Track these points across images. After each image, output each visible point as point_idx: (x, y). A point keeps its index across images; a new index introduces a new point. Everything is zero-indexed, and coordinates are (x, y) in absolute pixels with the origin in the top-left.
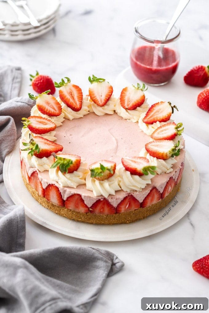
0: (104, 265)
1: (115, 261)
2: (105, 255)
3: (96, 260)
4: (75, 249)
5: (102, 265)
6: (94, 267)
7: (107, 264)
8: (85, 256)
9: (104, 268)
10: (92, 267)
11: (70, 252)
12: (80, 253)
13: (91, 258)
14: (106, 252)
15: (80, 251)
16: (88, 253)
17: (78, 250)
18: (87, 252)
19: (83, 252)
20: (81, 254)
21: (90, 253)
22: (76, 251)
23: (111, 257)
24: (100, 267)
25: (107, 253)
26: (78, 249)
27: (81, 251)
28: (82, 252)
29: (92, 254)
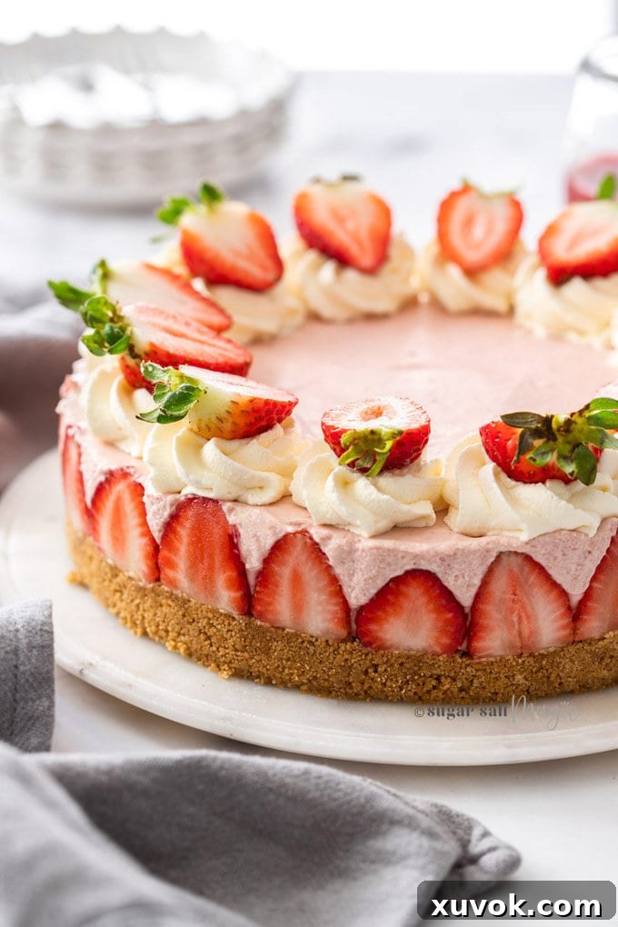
0: (420, 847)
1: (476, 846)
2: (427, 815)
3: (384, 827)
4: (285, 771)
5: (412, 849)
6: (373, 862)
7: (438, 845)
8: (334, 804)
9: (421, 862)
10: (365, 861)
11: (256, 778)
12: (309, 792)
13: (360, 814)
14: (435, 810)
15: (308, 780)
16: (346, 794)
17: (297, 776)
18: (342, 786)
19: (322, 786)
20: (310, 796)
21: (356, 794)
22: (288, 780)
23: (461, 832)
24: (405, 857)
25: (440, 811)
26: (296, 772)
27: (314, 781)
28: (317, 784)
29: (362, 800)
